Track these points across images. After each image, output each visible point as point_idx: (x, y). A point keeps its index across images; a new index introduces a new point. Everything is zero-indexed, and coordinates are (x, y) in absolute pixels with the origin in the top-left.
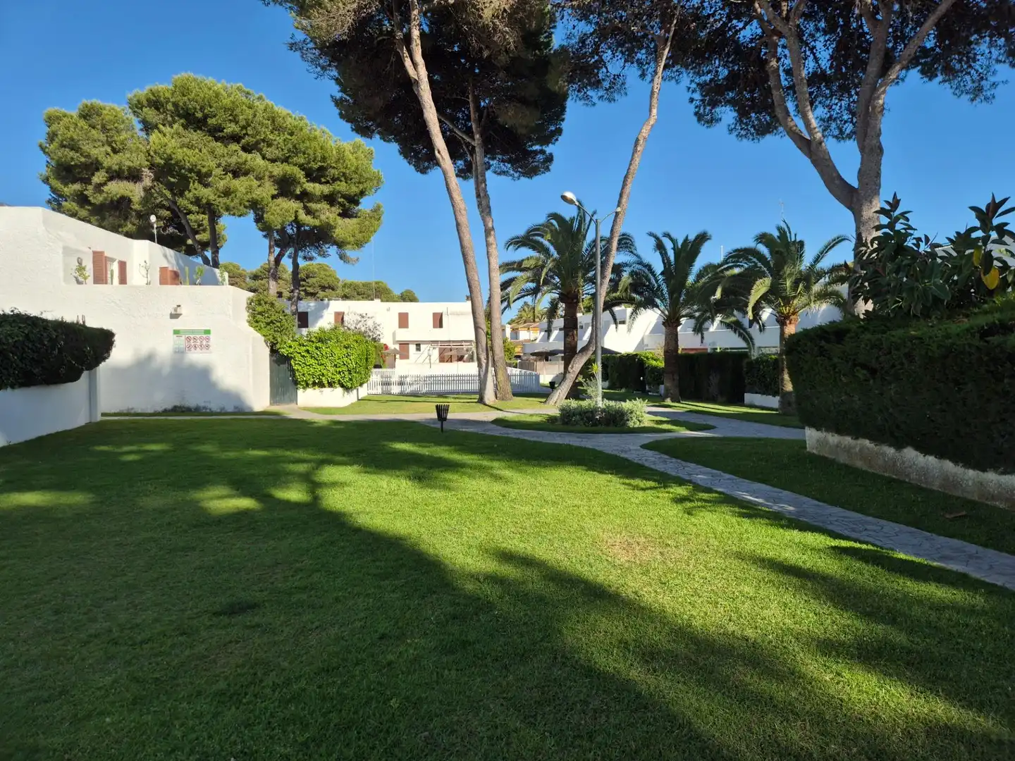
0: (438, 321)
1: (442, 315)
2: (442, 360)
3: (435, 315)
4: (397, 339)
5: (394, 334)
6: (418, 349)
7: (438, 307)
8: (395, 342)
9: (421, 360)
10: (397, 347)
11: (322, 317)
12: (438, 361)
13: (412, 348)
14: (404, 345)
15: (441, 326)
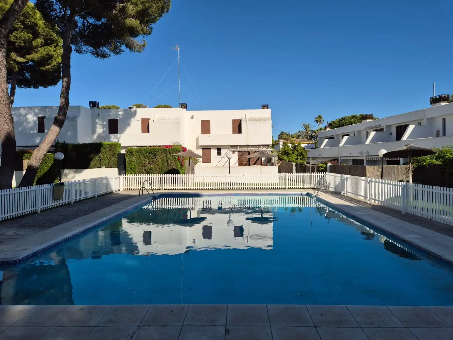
0: (238, 127)
1: (241, 120)
2: (241, 164)
3: (234, 121)
4: (200, 144)
5: (197, 140)
6: (219, 153)
7: (238, 114)
8: (198, 147)
9: (221, 164)
10: (199, 152)
11: (129, 125)
12: (237, 164)
13: (214, 152)
14: (206, 149)
15: (240, 131)
